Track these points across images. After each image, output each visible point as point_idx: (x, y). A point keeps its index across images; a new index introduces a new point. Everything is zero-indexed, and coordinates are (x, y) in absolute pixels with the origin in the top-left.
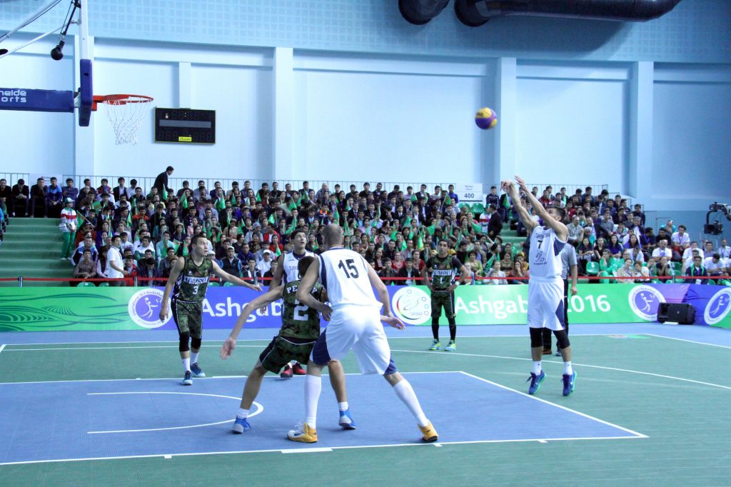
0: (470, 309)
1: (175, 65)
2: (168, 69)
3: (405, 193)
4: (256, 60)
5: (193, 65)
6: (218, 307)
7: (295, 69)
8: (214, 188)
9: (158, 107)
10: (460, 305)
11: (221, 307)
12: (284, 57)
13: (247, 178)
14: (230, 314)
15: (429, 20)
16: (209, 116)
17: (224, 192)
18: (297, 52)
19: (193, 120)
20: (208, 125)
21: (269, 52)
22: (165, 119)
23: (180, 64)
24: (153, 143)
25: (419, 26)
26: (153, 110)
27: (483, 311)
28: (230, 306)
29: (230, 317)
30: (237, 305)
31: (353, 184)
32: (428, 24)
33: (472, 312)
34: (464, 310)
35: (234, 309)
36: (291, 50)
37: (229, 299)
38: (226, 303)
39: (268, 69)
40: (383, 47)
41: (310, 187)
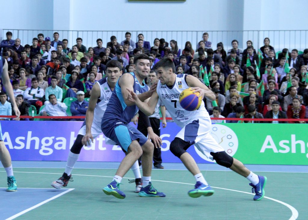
0: (279, 148)
6: (17, 140)
10: (269, 144)
11: (21, 140)
14: (28, 147)
27: (294, 151)
28: (29, 139)
29: (28, 150)
30: (37, 139)
33: (281, 151)
34: (271, 150)
35: (33, 143)
37: (30, 133)
38: (26, 136)
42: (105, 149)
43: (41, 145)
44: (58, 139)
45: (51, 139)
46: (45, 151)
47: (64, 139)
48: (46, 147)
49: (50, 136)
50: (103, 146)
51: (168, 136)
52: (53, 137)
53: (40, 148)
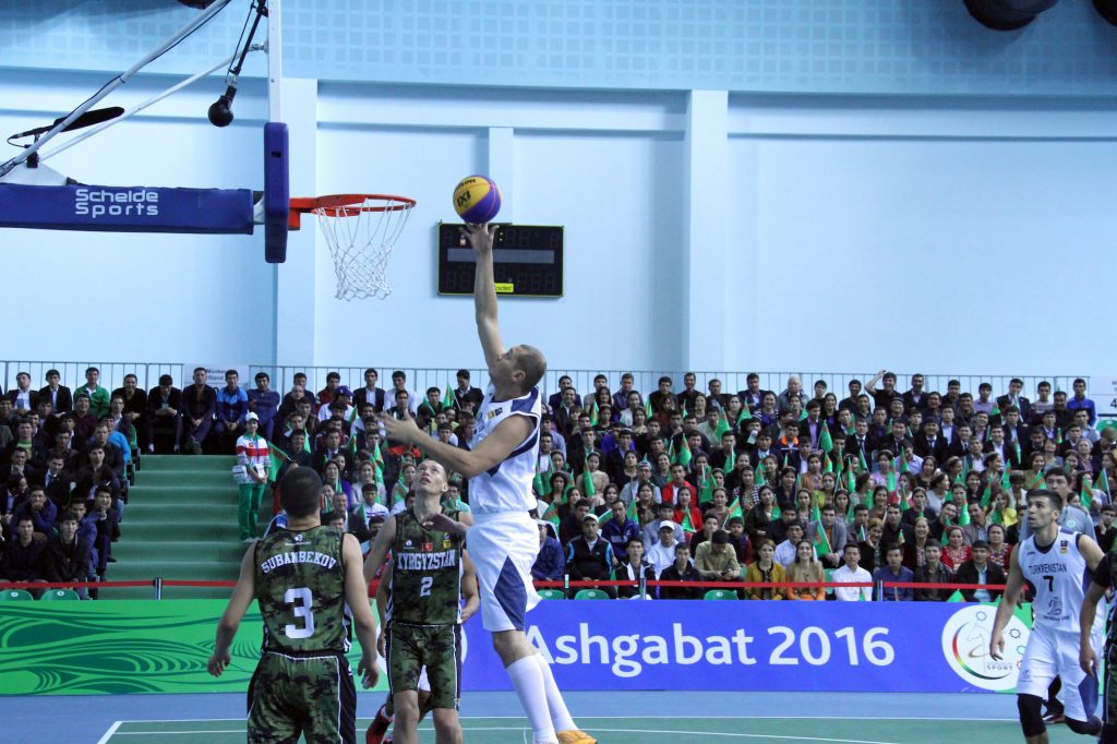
1: (482, 133)
2: (465, 143)
3: (976, 396)
4: (649, 118)
5: (518, 132)
6: (560, 643)
7: (731, 136)
8: (559, 390)
9: (445, 222)
11: (567, 644)
12: (709, 112)
13: (627, 368)
14: (586, 659)
15: (1030, 19)
16: (550, 238)
17: (578, 397)
18: (737, 100)
19: (516, 247)
20: (547, 257)
21: (676, 101)
22: (457, 245)
23: (491, 130)
24: (434, 296)
25: (1009, 33)
26: (434, 227)
28: (586, 641)
29: (587, 665)
30: (602, 641)
31: (857, 378)
32: (1031, 26)
35: (595, 648)
36: (725, 96)
37: (584, 627)
38: (577, 634)
39: (675, 137)
40: (926, 83)
41: (763, 385)
42: (753, 661)
43: (612, 654)
44: (647, 639)
45: (632, 640)
46: (623, 668)
47: (661, 641)
48: (625, 658)
49: (630, 635)
50: (749, 656)
51: (885, 631)
52: (637, 637)
53: (612, 660)
